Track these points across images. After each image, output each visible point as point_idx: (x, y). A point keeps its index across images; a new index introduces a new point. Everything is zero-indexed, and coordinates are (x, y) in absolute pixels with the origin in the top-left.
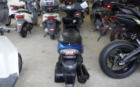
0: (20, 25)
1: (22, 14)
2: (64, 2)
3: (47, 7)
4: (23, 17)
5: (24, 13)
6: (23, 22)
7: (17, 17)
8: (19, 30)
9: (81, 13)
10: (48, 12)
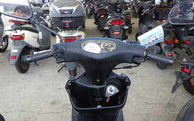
0: (16, 51)
1: (19, 33)
2: (93, 16)
3: (62, 18)
4: (21, 38)
5: (24, 31)
6: (21, 47)
7: (12, 39)
8: (13, 61)
9: (122, 30)
10: (64, 28)
